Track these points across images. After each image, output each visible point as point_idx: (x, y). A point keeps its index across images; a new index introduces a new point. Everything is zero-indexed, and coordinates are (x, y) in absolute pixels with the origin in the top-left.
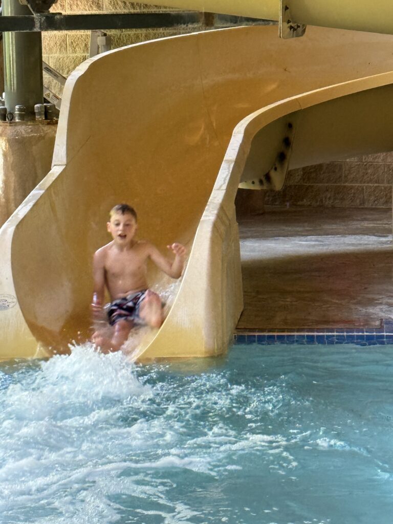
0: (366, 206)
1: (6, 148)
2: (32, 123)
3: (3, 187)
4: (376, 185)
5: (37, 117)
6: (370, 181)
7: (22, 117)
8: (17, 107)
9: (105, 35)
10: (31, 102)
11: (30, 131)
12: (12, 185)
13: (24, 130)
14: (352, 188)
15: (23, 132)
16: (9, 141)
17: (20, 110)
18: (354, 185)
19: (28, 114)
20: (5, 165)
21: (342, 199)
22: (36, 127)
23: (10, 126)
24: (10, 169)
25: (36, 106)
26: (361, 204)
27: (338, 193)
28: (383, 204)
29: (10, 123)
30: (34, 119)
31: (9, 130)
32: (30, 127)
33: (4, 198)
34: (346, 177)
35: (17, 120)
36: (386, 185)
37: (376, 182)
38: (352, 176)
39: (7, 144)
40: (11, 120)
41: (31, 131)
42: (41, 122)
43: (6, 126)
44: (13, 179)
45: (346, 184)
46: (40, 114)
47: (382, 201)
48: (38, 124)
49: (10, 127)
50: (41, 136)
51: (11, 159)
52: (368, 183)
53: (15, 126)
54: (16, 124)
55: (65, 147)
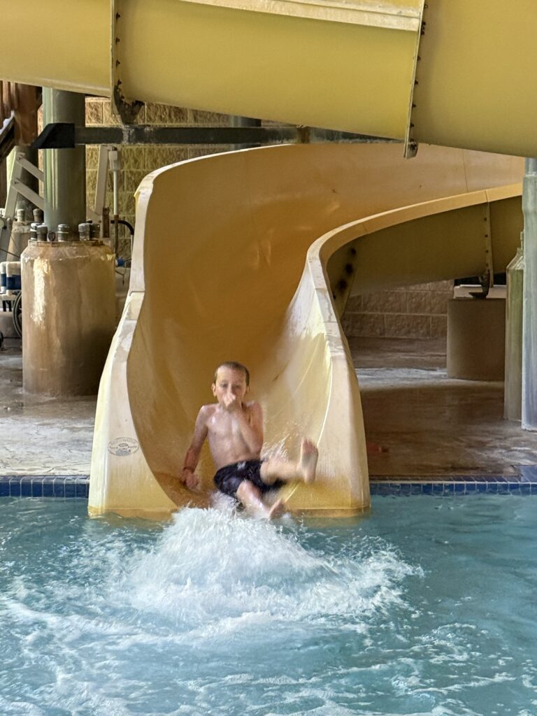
0: (386, 336)
1: (48, 271)
2: (76, 244)
3: (43, 314)
4: (397, 314)
5: (81, 237)
6: (392, 310)
7: (65, 237)
8: (60, 226)
9: (116, 149)
10: (75, 222)
11: (74, 252)
12: (54, 312)
13: (68, 251)
14: (371, 316)
15: (68, 255)
16: (52, 263)
17: (63, 229)
18: (374, 313)
19: (72, 234)
20: (46, 289)
21: (361, 329)
22: (82, 249)
23: (52, 246)
24: (52, 293)
25: (80, 225)
26: (381, 334)
27: (357, 322)
28: (405, 334)
29: (53, 243)
30: (77, 240)
31: (52, 251)
32: (75, 248)
33: (45, 325)
34: (365, 305)
35: (60, 241)
36: (408, 314)
37: (398, 311)
38: (372, 304)
39: (50, 267)
40: (53, 240)
41: (77, 253)
42: (86, 243)
43: (48, 246)
44: (55, 305)
45: (366, 312)
46: (84, 234)
47: (403, 330)
48: (82, 246)
49: (53, 248)
50: (86, 258)
51: (53, 283)
52: (389, 311)
53: (58, 246)
54: (59, 245)
55: (142, 272)
